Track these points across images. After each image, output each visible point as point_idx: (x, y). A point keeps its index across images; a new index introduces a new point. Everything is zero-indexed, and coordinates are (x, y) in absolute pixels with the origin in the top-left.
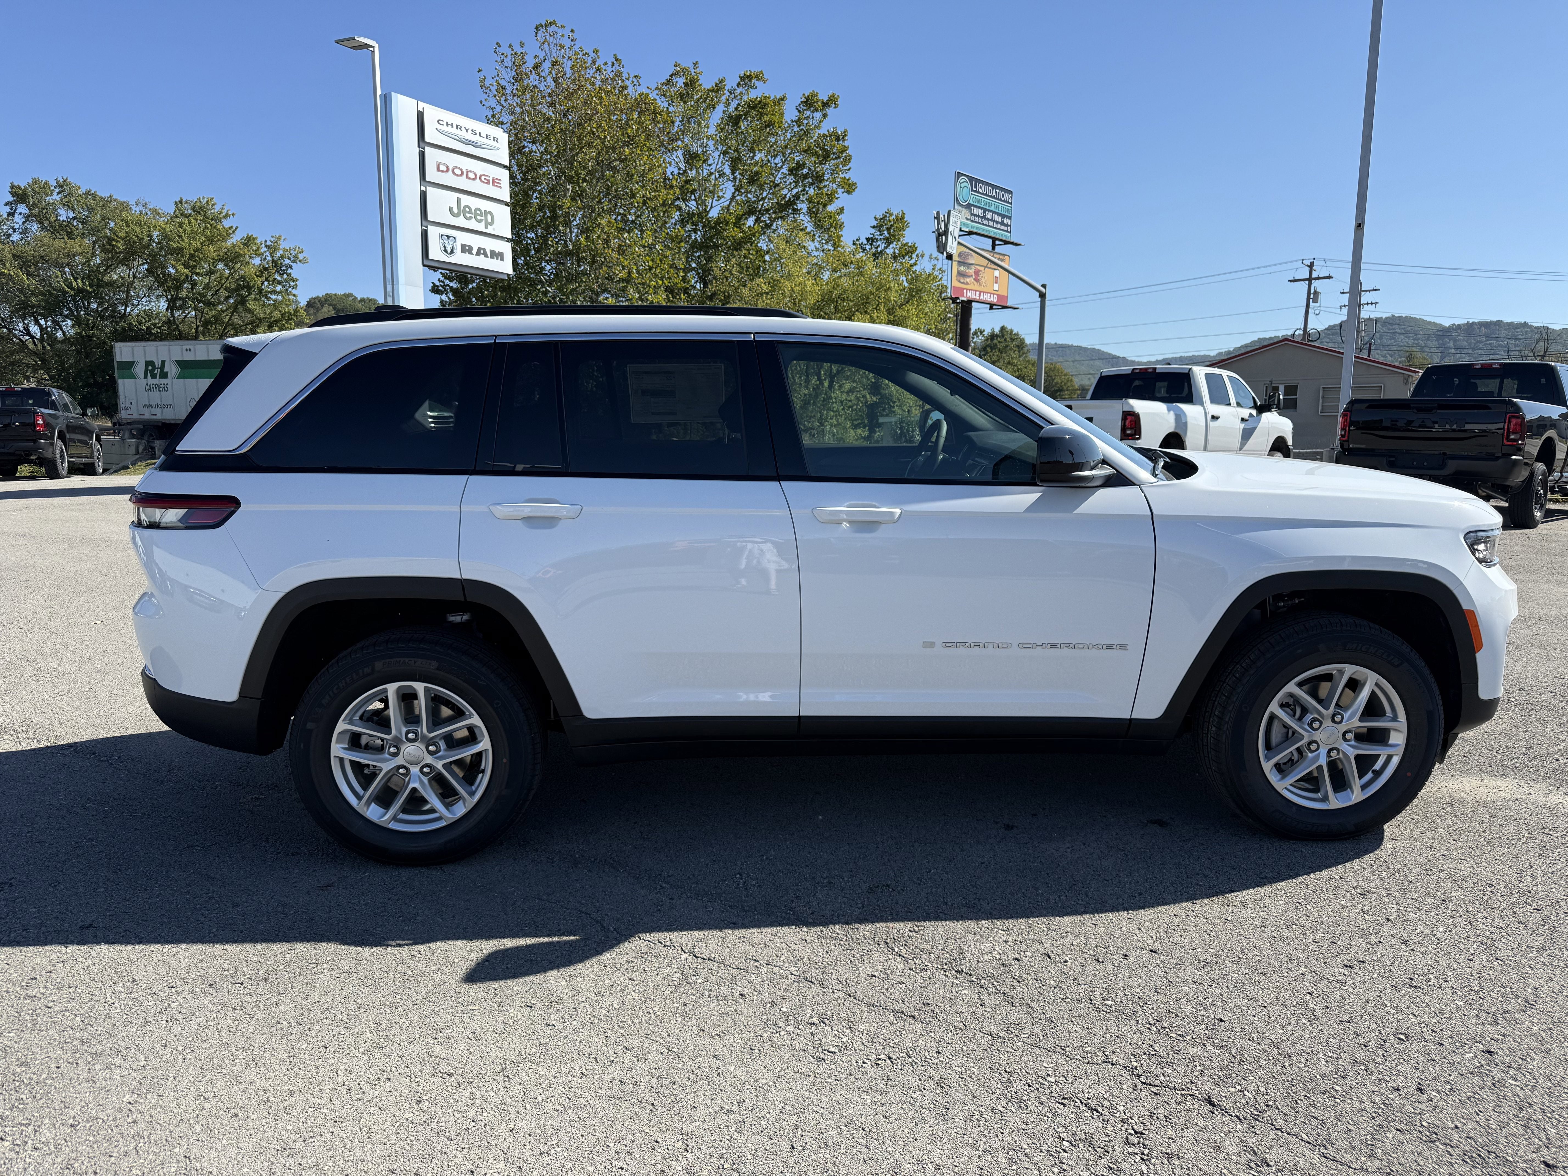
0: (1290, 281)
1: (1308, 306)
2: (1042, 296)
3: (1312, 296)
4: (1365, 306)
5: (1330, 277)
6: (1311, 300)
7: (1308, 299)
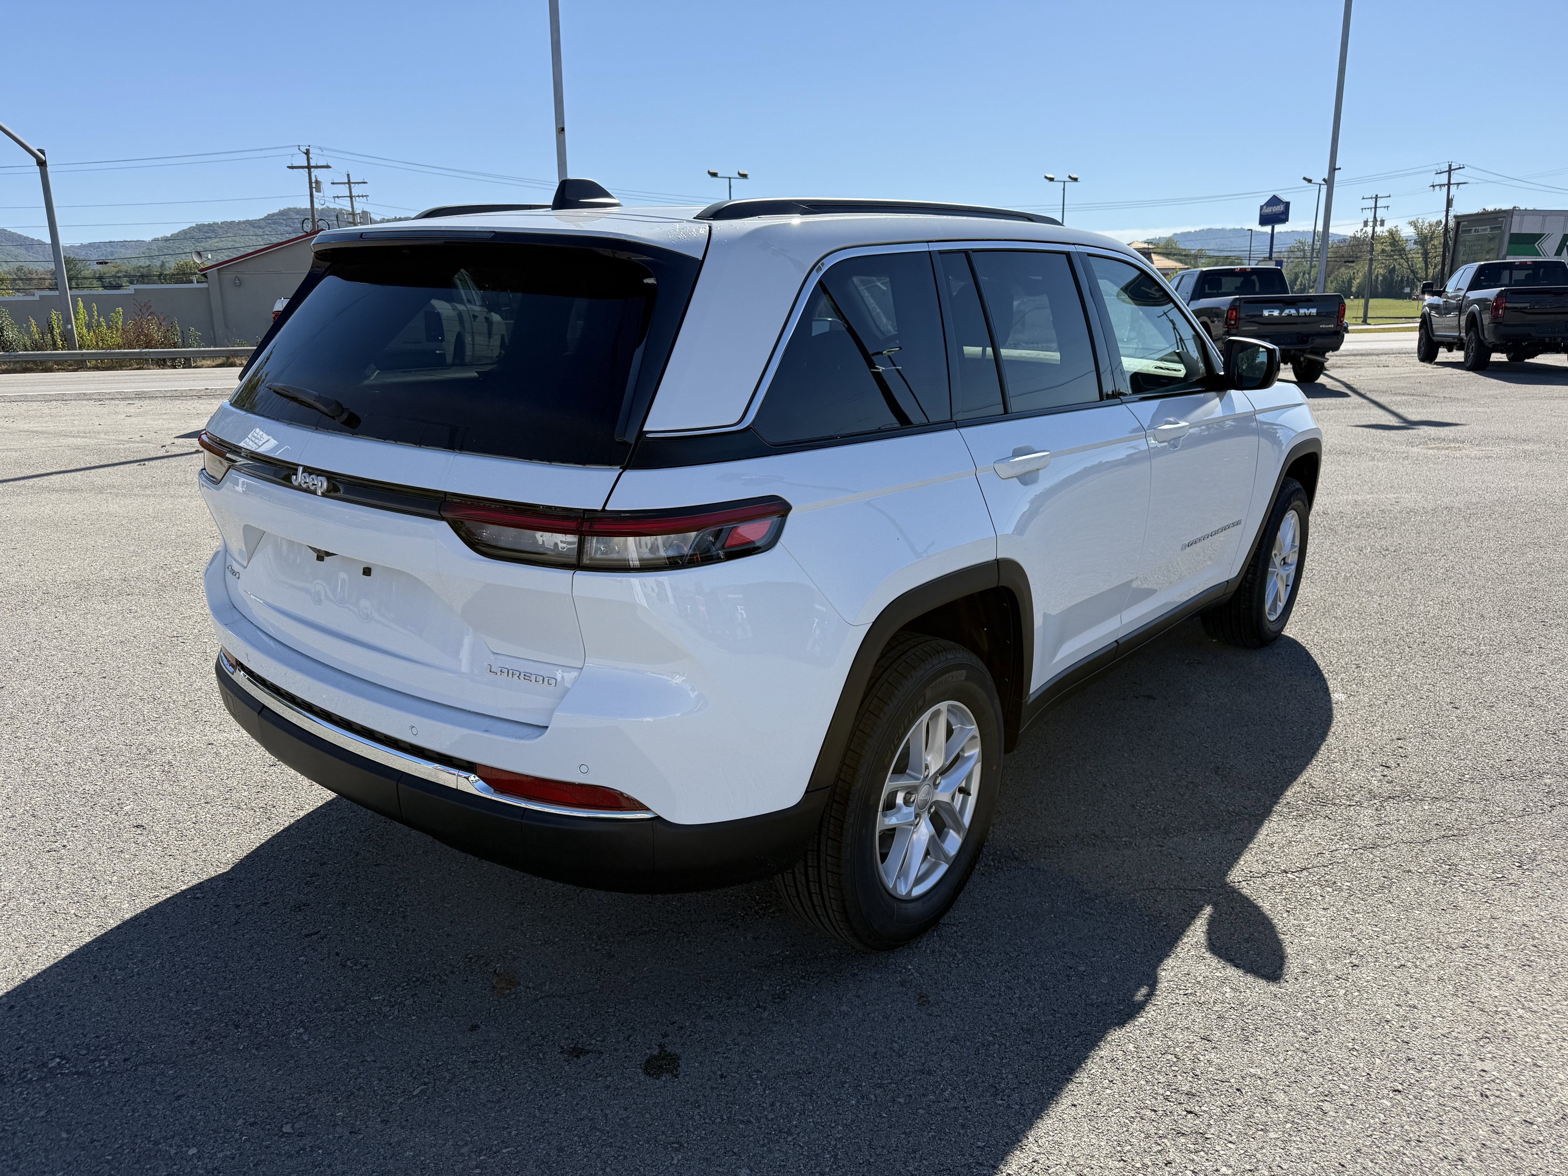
0: (289, 167)
1: (312, 195)
2: (42, 164)
3: (314, 185)
4: (357, 198)
5: (328, 167)
6: (314, 189)
7: (311, 188)
